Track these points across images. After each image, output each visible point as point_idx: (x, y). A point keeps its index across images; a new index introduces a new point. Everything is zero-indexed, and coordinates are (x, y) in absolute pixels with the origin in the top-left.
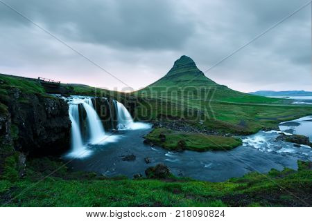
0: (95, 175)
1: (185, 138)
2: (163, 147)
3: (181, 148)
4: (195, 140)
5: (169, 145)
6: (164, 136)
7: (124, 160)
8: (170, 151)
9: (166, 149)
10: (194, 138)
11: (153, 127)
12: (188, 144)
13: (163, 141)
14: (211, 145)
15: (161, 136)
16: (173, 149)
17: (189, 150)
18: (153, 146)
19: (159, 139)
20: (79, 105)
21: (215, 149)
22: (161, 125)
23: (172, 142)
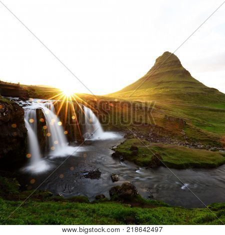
0: (51, 195)
1: (161, 152)
2: (135, 162)
3: (156, 163)
4: (173, 154)
6: (137, 149)
7: (87, 177)
8: (141, 167)
9: (137, 164)
10: (172, 152)
11: (125, 137)
12: (165, 159)
13: (135, 154)
15: (133, 148)
16: (146, 165)
17: (164, 166)
19: (130, 152)
21: (196, 167)
22: (135, 135)
23: (145, 156)
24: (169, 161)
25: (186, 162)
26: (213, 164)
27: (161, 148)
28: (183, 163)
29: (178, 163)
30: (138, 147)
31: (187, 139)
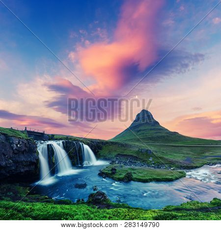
1: (133, 171)
2: (113, 178)
3: (128, 179)
4: (141, 173)
5: (117, 176)
6: (115, 170)
8: (117, 181)
9: (114, 180)
10: (140, 171)
12: (134, 176)
13: (113, 173)
14: (155, 177)
15: (113, 170)
16: (120, 180)
17: (134, 181)
18: (104, 178)
19: (110, 172)
20: (48, 145)
21: (158, 181)
22: (117, 162)
23: (121, 174)
24: (137, 177)
25: (150, 178)
26: (172, 178)
27: (133, 169)
28: (148, 178)
29: (144, 178)
30: (116, 168)
31: (153, 164)
